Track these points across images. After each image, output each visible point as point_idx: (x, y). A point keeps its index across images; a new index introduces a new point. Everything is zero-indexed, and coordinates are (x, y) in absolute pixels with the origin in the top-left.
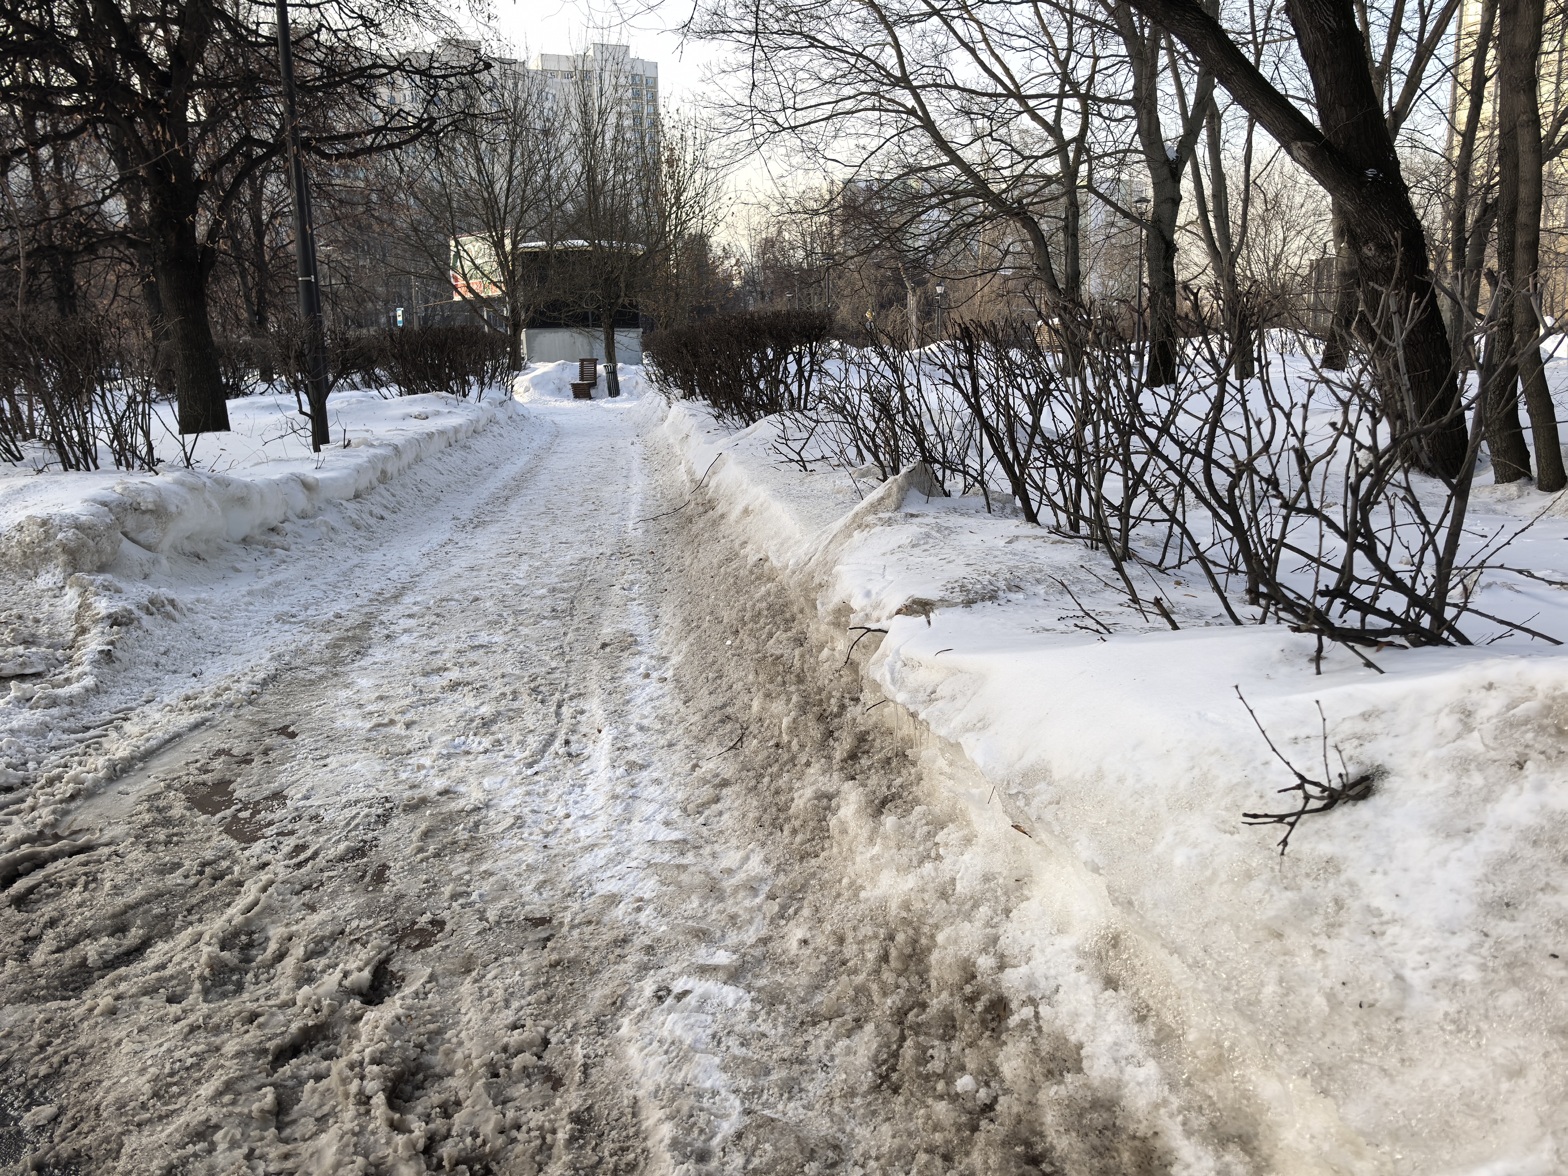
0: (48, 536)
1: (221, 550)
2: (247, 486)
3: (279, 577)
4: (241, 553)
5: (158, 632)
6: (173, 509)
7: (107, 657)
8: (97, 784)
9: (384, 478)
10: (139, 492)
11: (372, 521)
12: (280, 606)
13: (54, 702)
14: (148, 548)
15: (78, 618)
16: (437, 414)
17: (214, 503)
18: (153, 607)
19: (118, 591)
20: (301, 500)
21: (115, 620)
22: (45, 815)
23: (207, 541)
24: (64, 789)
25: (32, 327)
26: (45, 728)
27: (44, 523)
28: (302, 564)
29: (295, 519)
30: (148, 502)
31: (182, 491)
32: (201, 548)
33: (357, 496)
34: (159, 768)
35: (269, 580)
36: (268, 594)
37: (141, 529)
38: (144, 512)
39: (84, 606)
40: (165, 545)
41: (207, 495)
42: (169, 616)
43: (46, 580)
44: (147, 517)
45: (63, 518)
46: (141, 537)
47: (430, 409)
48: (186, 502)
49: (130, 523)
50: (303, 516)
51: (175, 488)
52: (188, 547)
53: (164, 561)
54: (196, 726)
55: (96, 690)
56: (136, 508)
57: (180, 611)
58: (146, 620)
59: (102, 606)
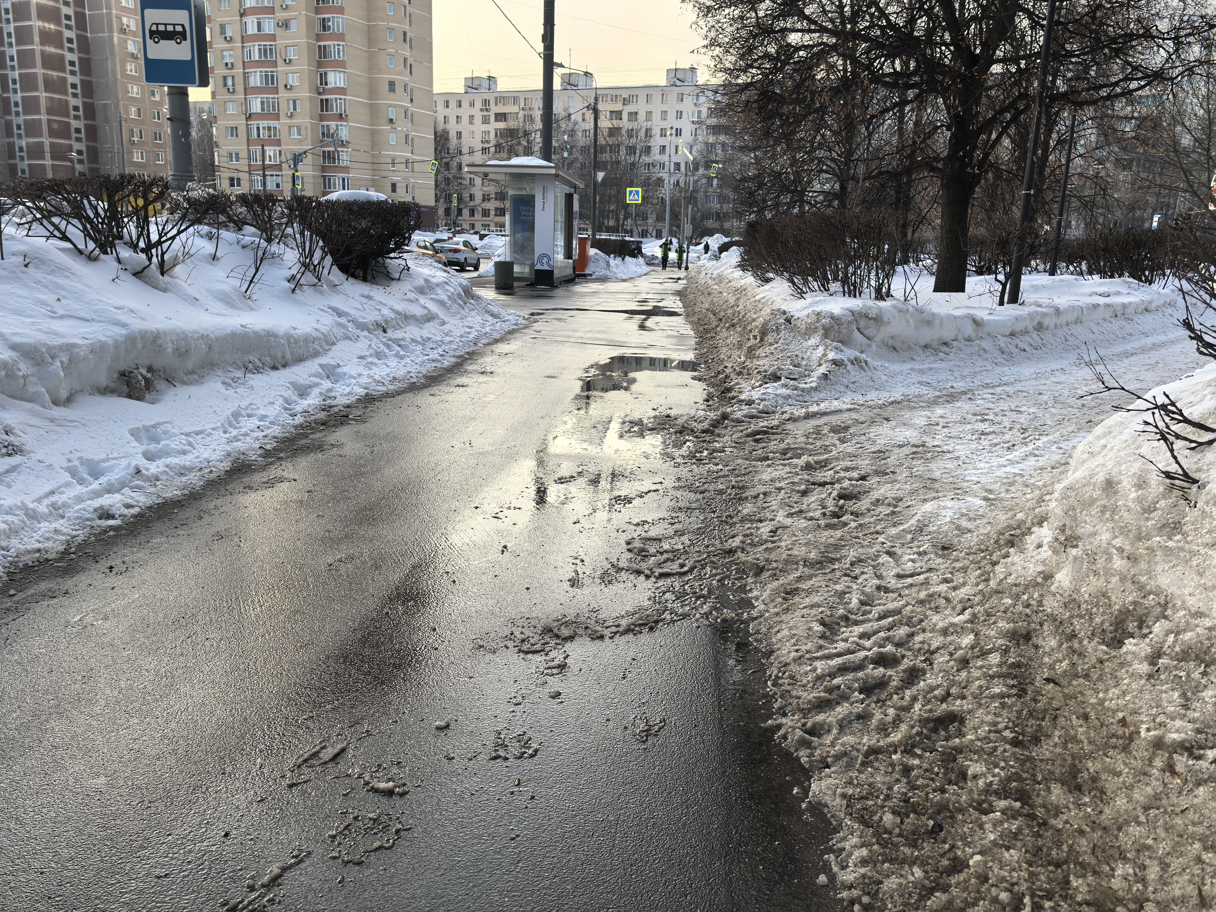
0: (818, 321)
1: (909, 348)
2: (933, 315)
3: (932, 366)
4: (920, 351)
5: (853, 373)
6: (885, 319)
7: (825, 376)
8: (799, 417)
9: (1040, 327)
10: (870, 308)
11: (1015, 350)
12: (924, 379)
13: (796, 388)
14: (869, 338)
15: (821, 359)
16: (1118, 293)
17: (911, 321)
18: (855, 361)
19: (841, 351)
20: (969, 330)
21: (835, 362)
22: (776, 422)
23: (903, 342)
24: (786, 416)
25: (845, 218)
26: (788, 397)
27: (818, 314)
28: (952, 363)
29: (962, 341)
30: (873, 314)
31: (894, 311)
32: (898, 345)
33: (1012, 334)
34: (825, 419)
35: (926, 366)
36: (921, 372)
37: (867, 328)
38: (871, 319)
39: (824, 355)
40: (878, 338)
41: (908, 316)
42: (862, 368)
43: (813, 341)
44: (872, 322)
45: (827, 312)
46: (866, 332)
47: (1113, 289)
48: (894, 317)
49: (862, 323)
50: (969, 339)
51: (891, 309)
52: (890, 342)
53: (874, 346)
54: (850, 410)
55: (816, 389)
56: (866, 316)
57: (869, 368)
58: (850, 367)
59: (831, 355)
